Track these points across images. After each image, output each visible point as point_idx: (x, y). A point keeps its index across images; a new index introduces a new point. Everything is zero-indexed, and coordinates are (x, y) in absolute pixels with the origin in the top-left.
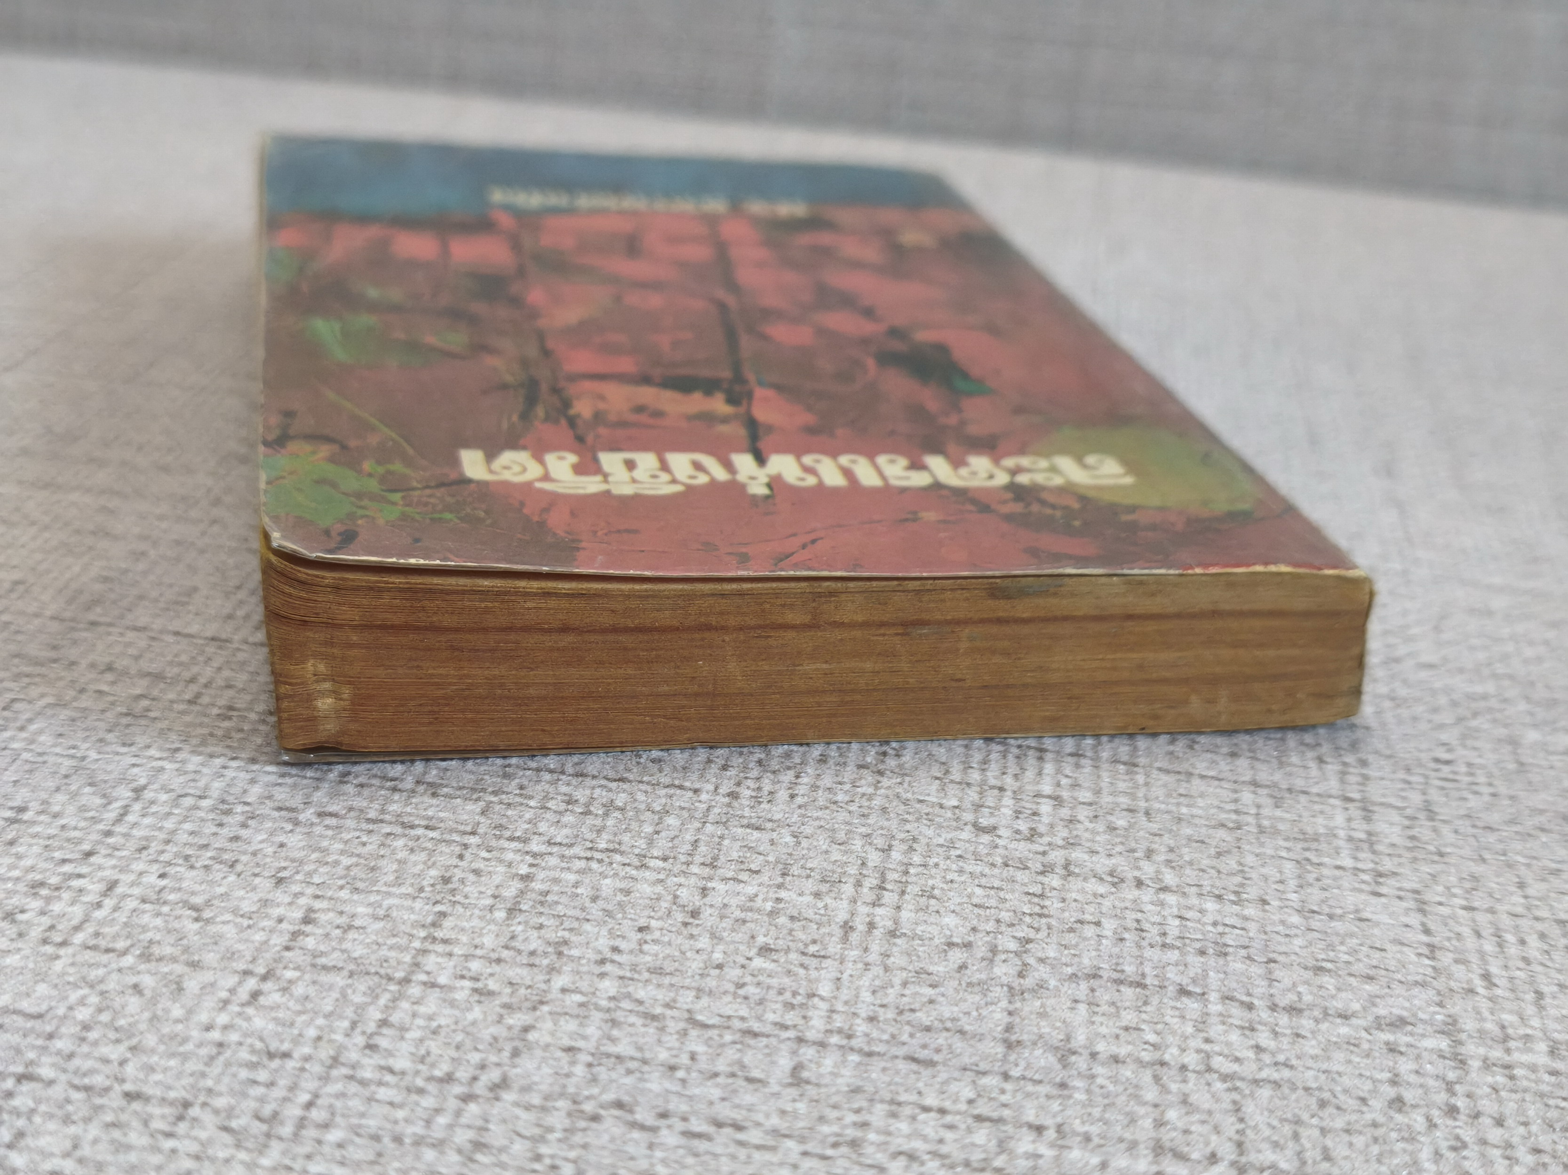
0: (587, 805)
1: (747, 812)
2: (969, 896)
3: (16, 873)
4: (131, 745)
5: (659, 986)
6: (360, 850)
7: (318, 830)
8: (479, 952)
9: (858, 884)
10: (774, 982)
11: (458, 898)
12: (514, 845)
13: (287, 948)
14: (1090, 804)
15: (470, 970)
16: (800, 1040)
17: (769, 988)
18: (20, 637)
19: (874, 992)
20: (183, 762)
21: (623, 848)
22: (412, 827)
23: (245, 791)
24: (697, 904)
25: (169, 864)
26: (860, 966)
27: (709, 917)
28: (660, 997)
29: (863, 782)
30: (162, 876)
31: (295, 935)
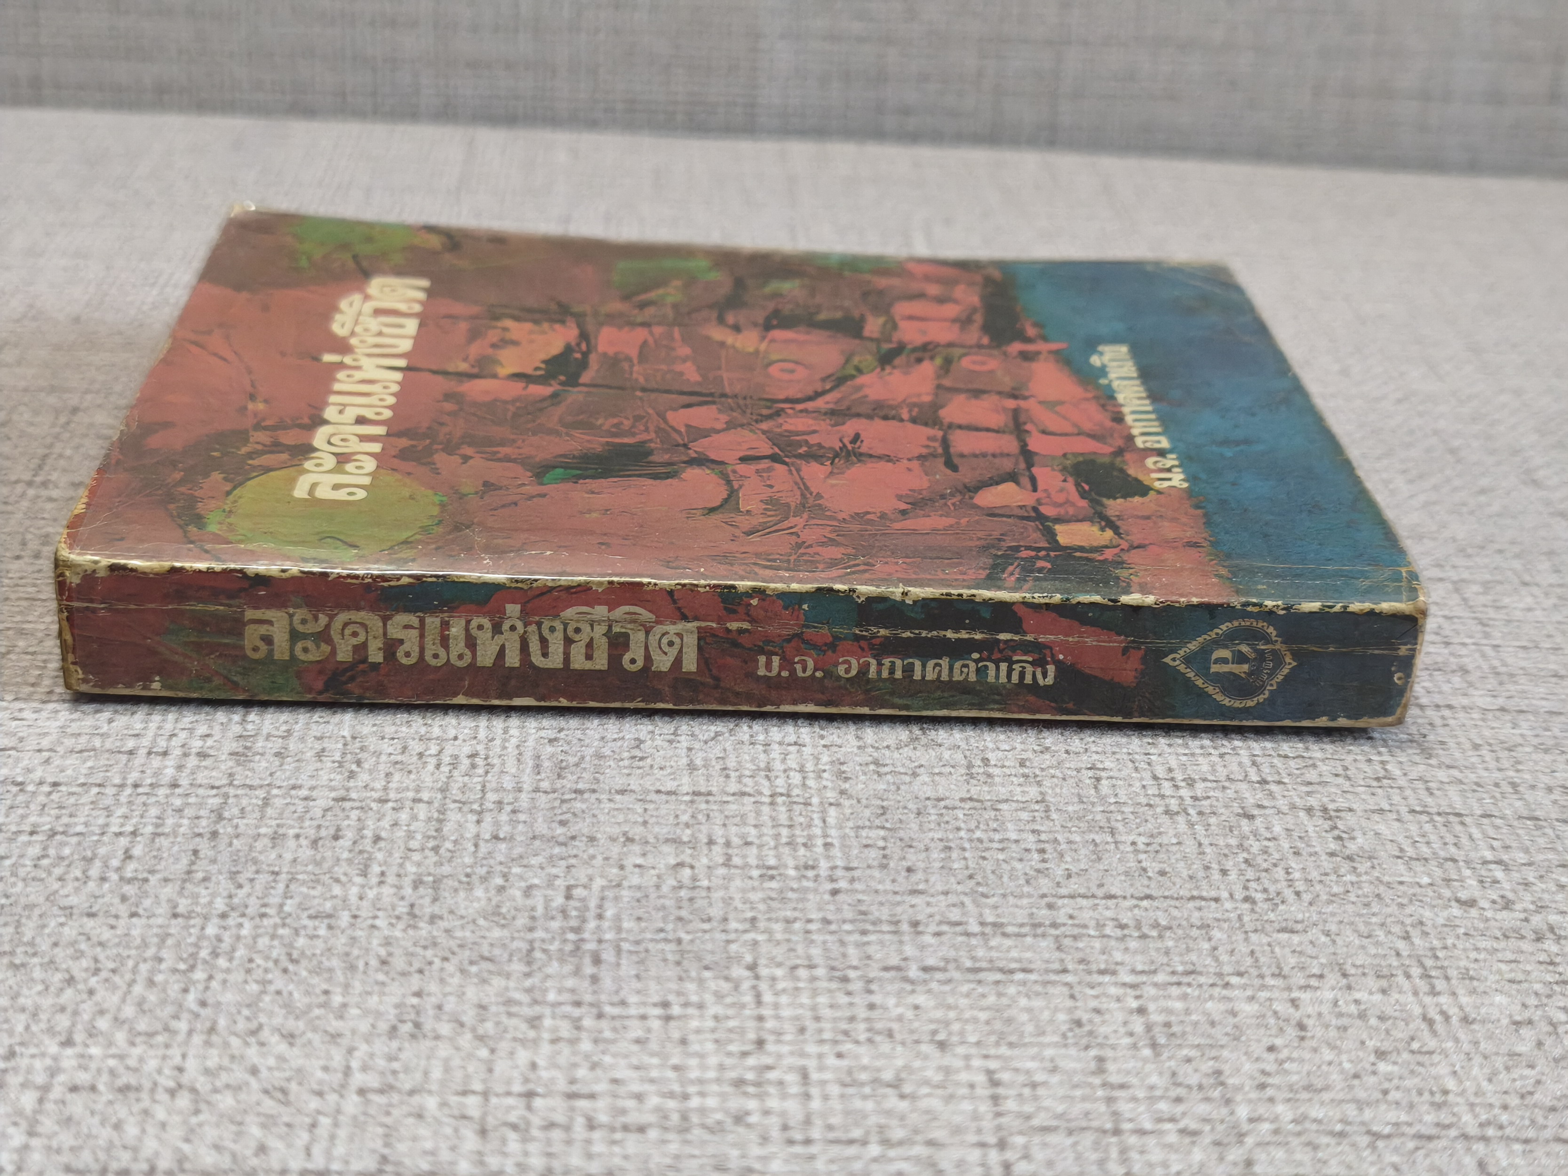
0: (1138, 927)
1: (1272, 916)
2: (1499, 972)
3: (711, 1074)
4: (709, 920)
5: (1322, 1103)
6: (985, 1003)
7: (934, 985)
8: (1158, 1093)
9: (1408, 976)
10: (1408, 1083)
11: (1100, 1040)
12: (1107, 978)
13: (998, 1115)
14: (1530, 864)
15: (1162, 1112)
16: (1465, 1137)
17: (1409, 1091)
18: (522, 817)
19: (1490, 1080)
20: (768, 931)
21: (1199, 969)
22: (1012, 972)
23: (844, 955)
24: (1297, 1015)
25: (836, 1042)
26: (1462, 1056)
27: (1315, 1030)
28: (1331, 1114)
29: (1342, 871)
30: (839, 1055)
31: (995, 1099)
